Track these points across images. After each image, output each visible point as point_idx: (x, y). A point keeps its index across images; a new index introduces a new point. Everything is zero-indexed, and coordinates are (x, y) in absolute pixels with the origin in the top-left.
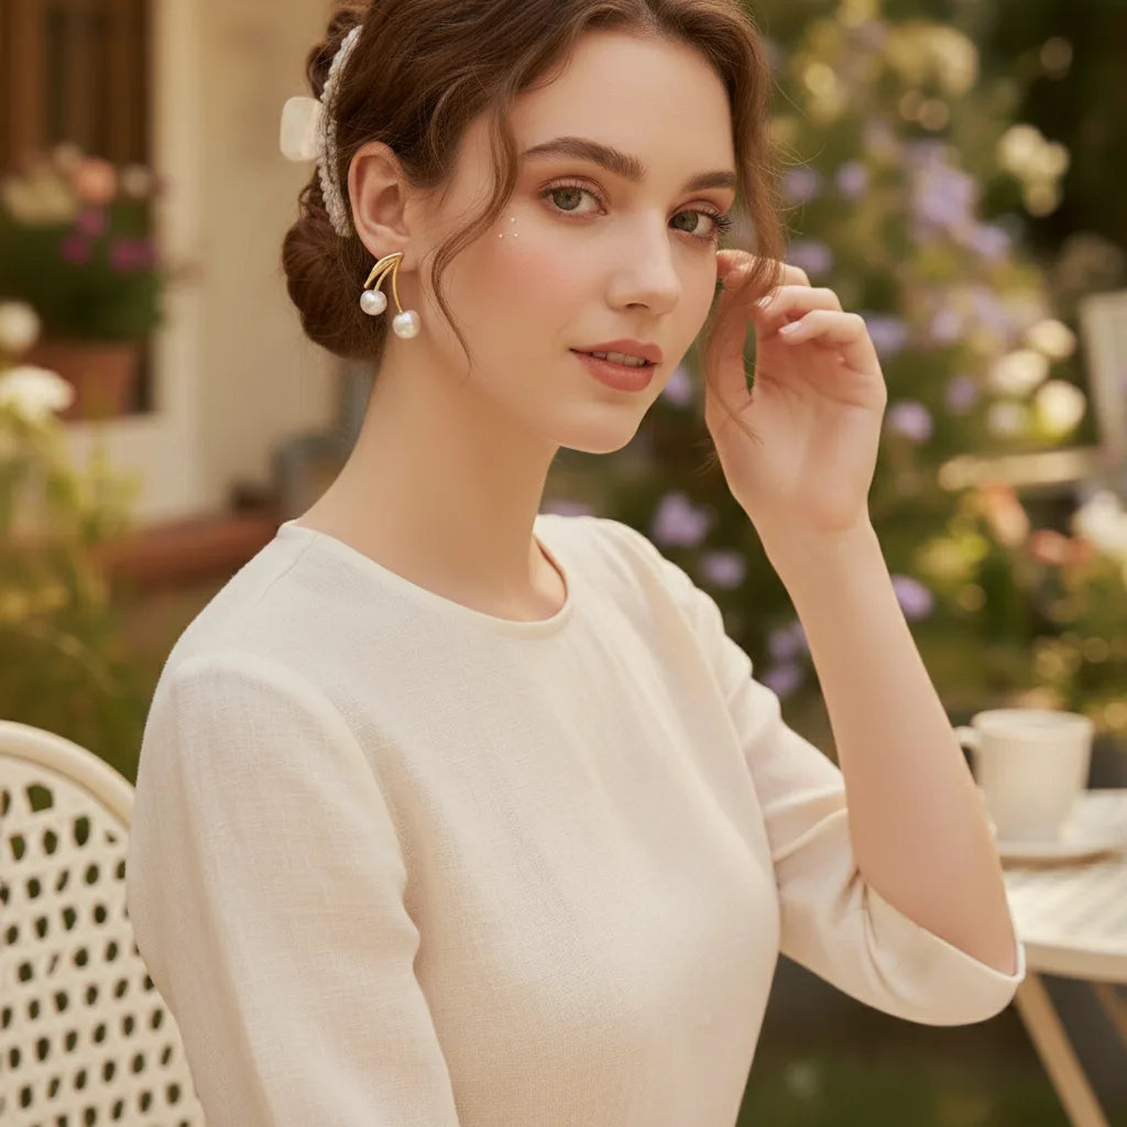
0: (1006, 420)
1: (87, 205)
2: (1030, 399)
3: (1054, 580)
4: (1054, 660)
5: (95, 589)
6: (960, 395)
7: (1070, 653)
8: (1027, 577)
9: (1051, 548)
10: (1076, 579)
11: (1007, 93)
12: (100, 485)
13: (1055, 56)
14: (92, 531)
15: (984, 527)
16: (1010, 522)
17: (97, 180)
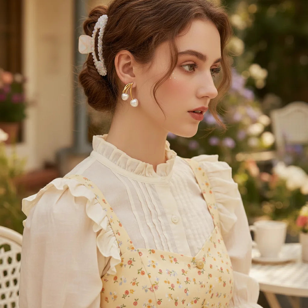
0: (253, 142)
1: (5, 84)
2: (260, 136)
3: (267, 186)
4: (268, 208)
5: (13, 189)
6: (241, 135)
7: (272, 206)
8: (259, 185)
9: (266, 177)
10: (273, 185)
11: (251, 55)
12: (15, 161)
13: (263, 45)
14: (12, 174)
15: (247, 172)
16: (254, 171)
17: (7, 78)
